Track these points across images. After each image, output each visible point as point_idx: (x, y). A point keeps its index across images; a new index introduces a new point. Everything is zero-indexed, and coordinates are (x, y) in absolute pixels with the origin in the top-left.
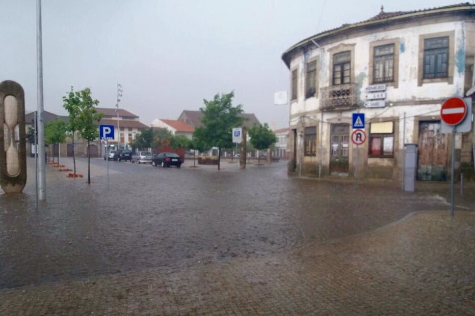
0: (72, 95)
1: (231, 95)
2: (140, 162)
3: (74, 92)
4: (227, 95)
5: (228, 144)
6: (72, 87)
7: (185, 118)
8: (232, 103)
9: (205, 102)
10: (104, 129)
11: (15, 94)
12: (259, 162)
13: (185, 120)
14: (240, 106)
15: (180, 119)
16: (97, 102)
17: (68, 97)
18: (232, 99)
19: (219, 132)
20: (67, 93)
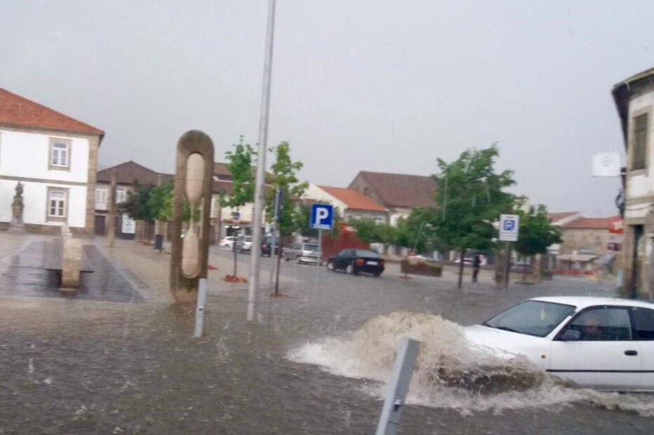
0: (240, 148)
1: (492, 152)
2: (301, 262)
3: (244, 144)
4: (484, 152)
5: (485, 243)
6: (242, 136)
7: (363, 185)
8: (494, 166)
9: (441, 163)
10: (319, 210)
11: (201, 151)
12: (524, 279)
13: (361, 190)
14: (508, 172)
15: (353, 186)
16: (299, 166)
17: (234, 153)
18: (494, 158)
19: (468, 219)
20: (234, 145)
